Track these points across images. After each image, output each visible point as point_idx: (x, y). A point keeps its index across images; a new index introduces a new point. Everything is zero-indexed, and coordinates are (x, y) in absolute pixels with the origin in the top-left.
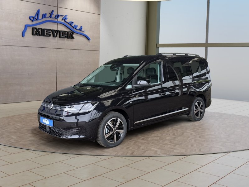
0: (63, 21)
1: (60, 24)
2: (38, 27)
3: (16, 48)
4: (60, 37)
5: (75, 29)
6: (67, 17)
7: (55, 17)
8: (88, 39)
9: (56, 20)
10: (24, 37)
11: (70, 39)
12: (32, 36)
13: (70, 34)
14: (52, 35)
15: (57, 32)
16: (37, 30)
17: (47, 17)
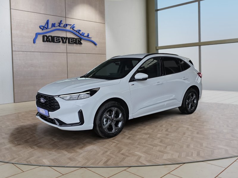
0: (71, 30)
1: (69, 32)
2: (48, 35)
3: (29, 53)
4: (69, 43)
5: (83, 36)
6: (74, 26)
7: (64, 26)
8: (95, 44)
9: (65, 29)
10: (35, 44)
11: (79, 45)
12: (43, 42)
13: (78, 40)
14: (61, 41)
15: (66, 39)
16: (47, 37)
17: (56, 26)
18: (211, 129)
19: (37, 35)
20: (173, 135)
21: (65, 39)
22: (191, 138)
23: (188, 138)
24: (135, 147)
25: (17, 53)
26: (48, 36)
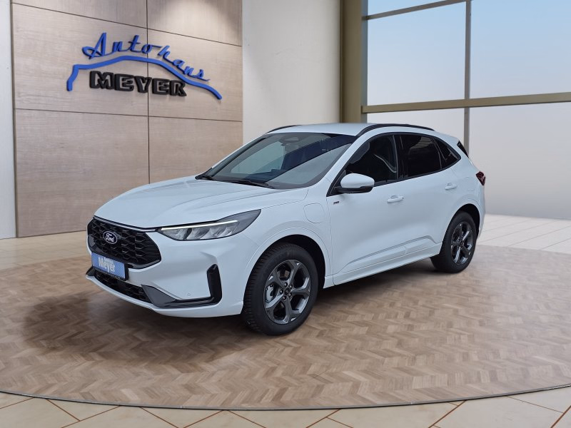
0: (161, 59)
1: (154, 65)
2: (103, 70)
3: (55, 115)
4: (154, 91)
5: (188, 75)
6: (168, 50)
7: (143, 49)
8: (217, 97)
9: (145, 56)
10: (71, 92)
11: (177, 97)
12: (90, 89)
13: (177, 85)
14: (136, 88)
15: (146, 81)
16: (102, 76)
17: (123, 48)
18: (512, 314)
19: (76, 69)
20: (424, 327)
21: (144, 82)
22: (468, 336)
23: (462, 337)
24: (340, 358)
25: (26, 113)
26: (102, 73)
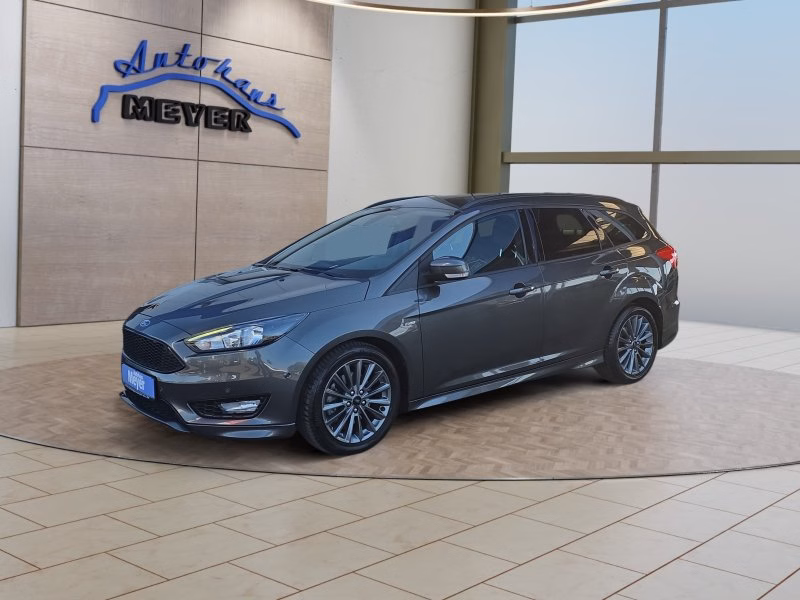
0: (218, 78)
1: (209, 87)
2: (140, 93)
3: (74, 155)
4: (207, 125)
5: (255, 101)
6: (228, 66)
7: (194, 63)
8: (294, 134)
9: (197, 74)
10: (97, 124)
11: (238, 133)
12: (122, 120)
13: (239, 116)
14: (183, 120)
15: (197, 110)
16: (139, 102)
17: (168, 62)
19: (105, 91)
21: (194, 112)
25: (37, 152)
26: (139, 97)
